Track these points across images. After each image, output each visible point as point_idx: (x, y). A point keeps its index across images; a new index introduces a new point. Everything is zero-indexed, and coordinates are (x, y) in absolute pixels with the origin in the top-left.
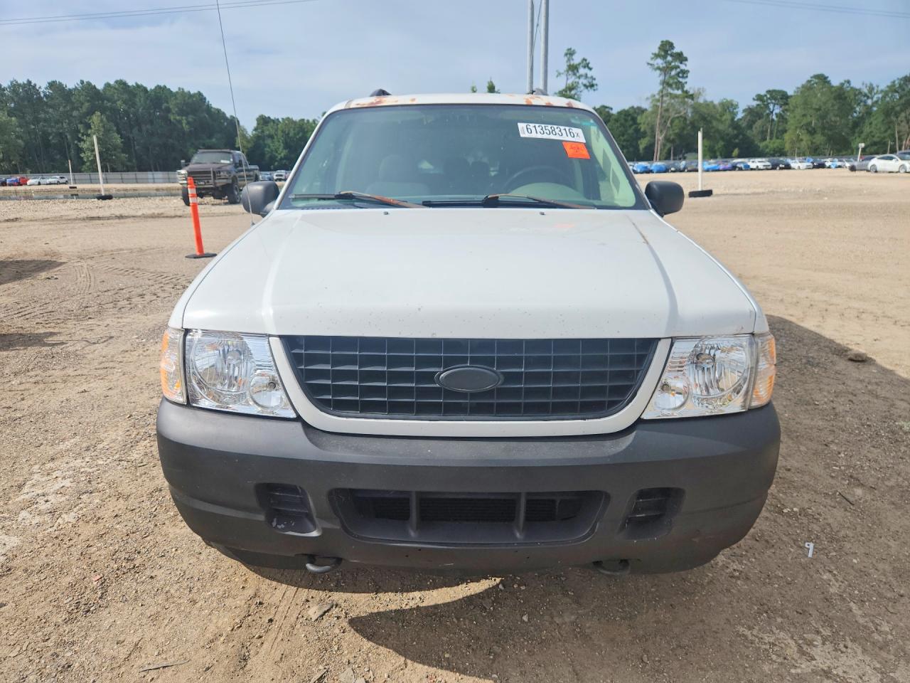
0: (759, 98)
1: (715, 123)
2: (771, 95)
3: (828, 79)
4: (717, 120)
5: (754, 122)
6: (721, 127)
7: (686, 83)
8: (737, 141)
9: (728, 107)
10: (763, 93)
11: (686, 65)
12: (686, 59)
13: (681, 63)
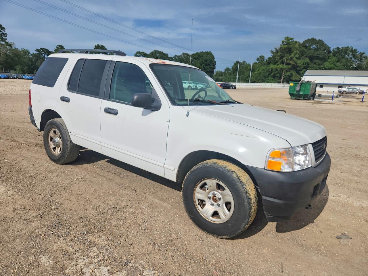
0: (37, 50)
1: (22, 59)
2: (42, 50)
3: (64, 48)
4: (23, 57)
5: (37, 60)
6: (25, 61)
7: (7, 39)
8: (32, 67)
9: (25, 52)
10: (39, 49)
11: (5, 31)
12: (4, 29)
13: (2, 30)
